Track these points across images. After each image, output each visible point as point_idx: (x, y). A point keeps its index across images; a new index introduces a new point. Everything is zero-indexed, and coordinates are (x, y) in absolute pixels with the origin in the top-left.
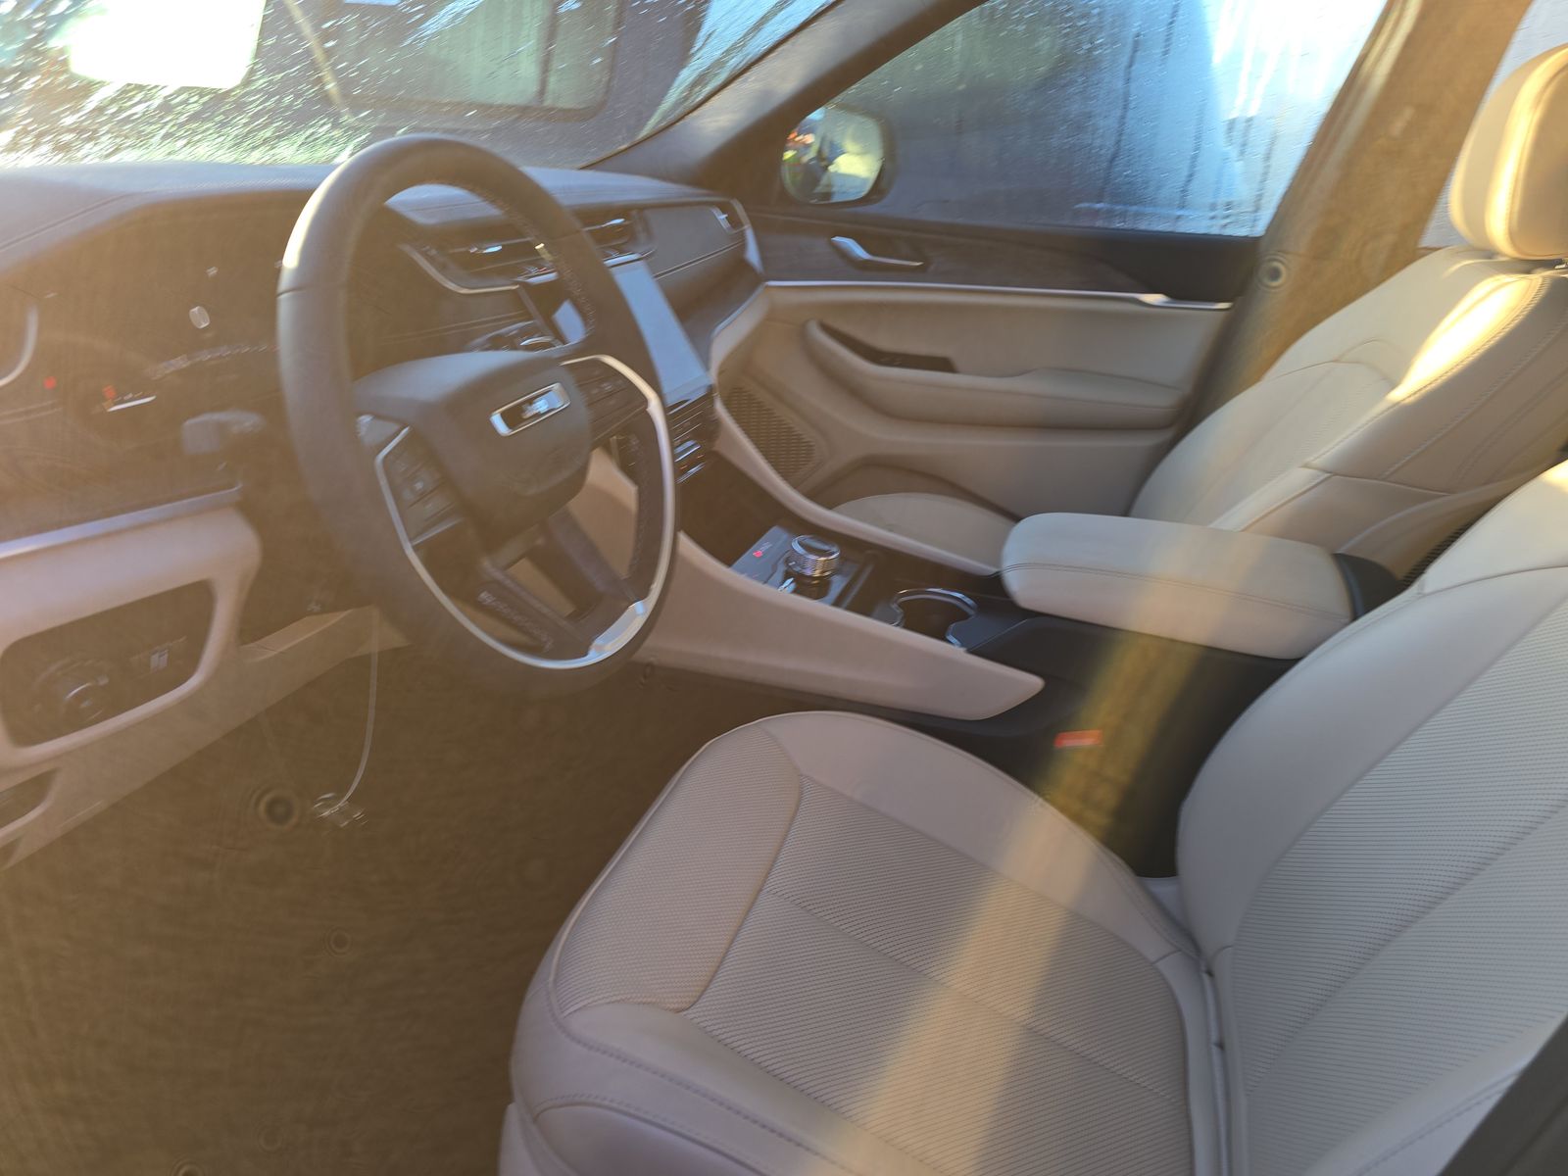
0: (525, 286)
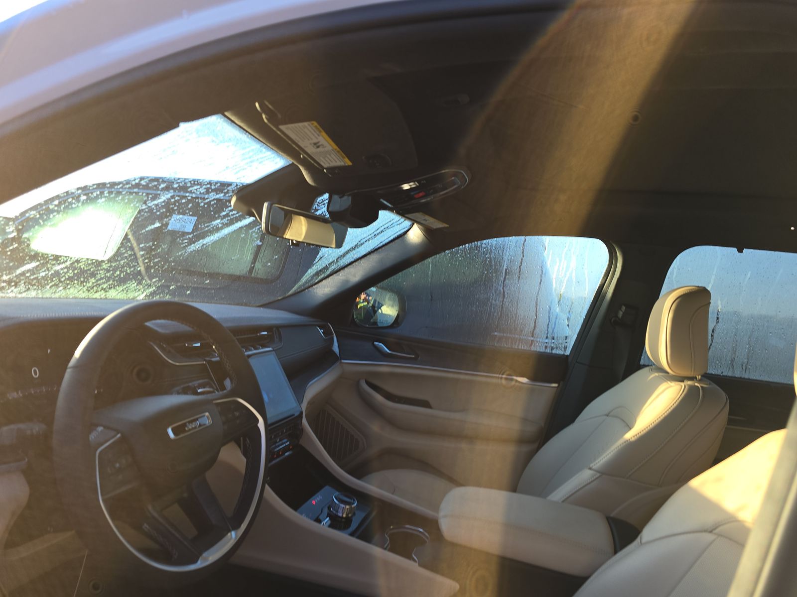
0: (210, 362)
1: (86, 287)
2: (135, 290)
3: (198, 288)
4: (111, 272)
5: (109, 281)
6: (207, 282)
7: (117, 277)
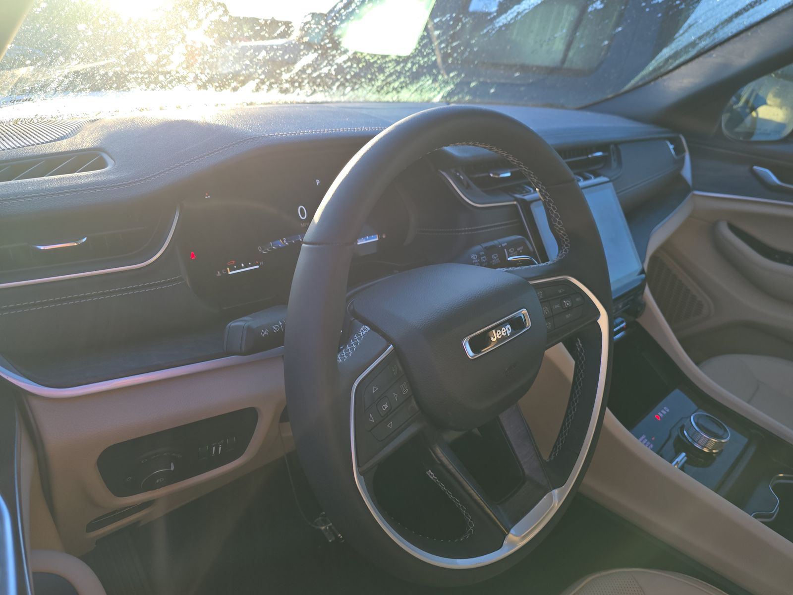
0: (522, 203)
1: (375, 87)
2: (430, 89)
3: (504, 85)
4: (402, 65)
5: (400, 78)
6: (517, 74)
7: (408, 71)
